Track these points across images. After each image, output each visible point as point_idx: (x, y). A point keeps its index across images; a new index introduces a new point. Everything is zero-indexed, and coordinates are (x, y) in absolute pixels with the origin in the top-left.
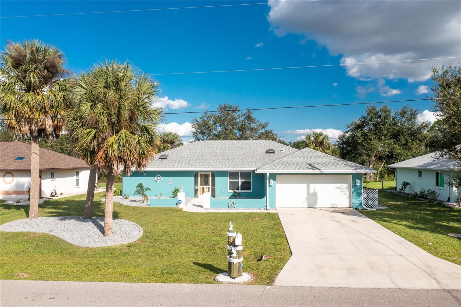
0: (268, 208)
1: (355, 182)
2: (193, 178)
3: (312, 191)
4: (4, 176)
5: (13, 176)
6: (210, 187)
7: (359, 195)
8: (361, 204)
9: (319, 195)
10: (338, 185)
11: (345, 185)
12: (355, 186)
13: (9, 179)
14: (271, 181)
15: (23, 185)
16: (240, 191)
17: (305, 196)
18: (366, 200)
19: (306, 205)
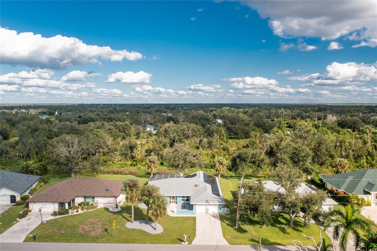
0: (194, 214)
1: (219, 206)
2: (169, 198)
3: (207, 208)
4: (104, 198)
5: (107, 198)
6: (175, 200)
7: (221, 209)
8: (221, 212)
9: (209, 209)
10: (215, 206)
11: (217, 206)
12: (219, 207)
13: (105, 199)
14: (195, 205)
15: (111, 201)
16: (185, 202)
17: (205, 209)
18: (223, 211)
19: (205, 212)
